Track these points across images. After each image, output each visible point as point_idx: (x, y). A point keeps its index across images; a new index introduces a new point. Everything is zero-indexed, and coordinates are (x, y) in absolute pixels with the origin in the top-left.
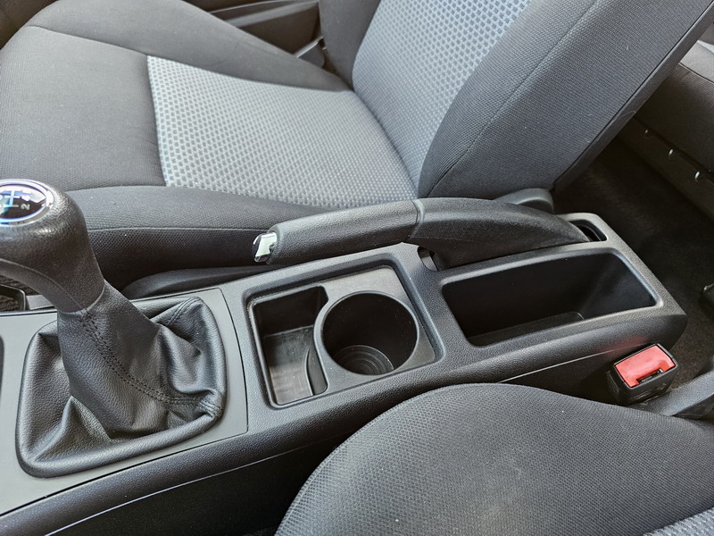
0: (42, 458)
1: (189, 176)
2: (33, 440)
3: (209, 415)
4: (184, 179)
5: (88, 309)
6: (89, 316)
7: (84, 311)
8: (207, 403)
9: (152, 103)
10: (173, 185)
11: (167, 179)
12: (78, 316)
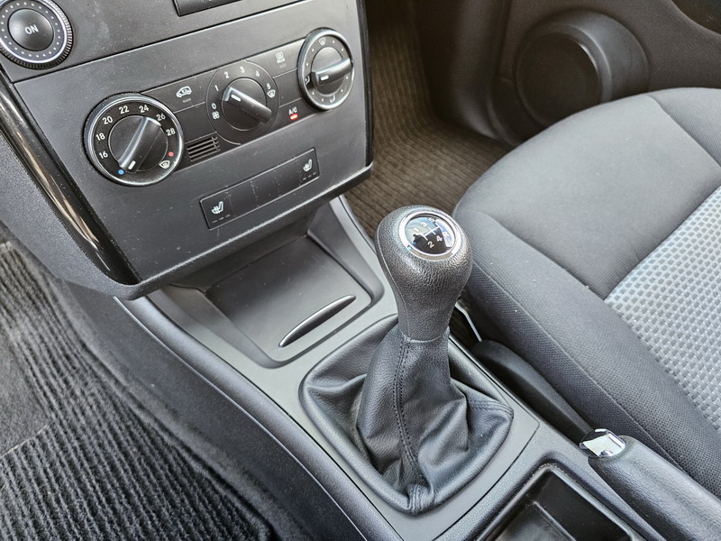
0: (312, 391)
1: (636, 310)
2: (322, 375)
3: (409, 502)
4: (628, 308)
5: (413, 341)
6: (409, 345)
7: (408, 340)
8: (418, 493)
9: (682, 222)
10: (610, 305)
11: (613, 296)
12: (403, 338)
